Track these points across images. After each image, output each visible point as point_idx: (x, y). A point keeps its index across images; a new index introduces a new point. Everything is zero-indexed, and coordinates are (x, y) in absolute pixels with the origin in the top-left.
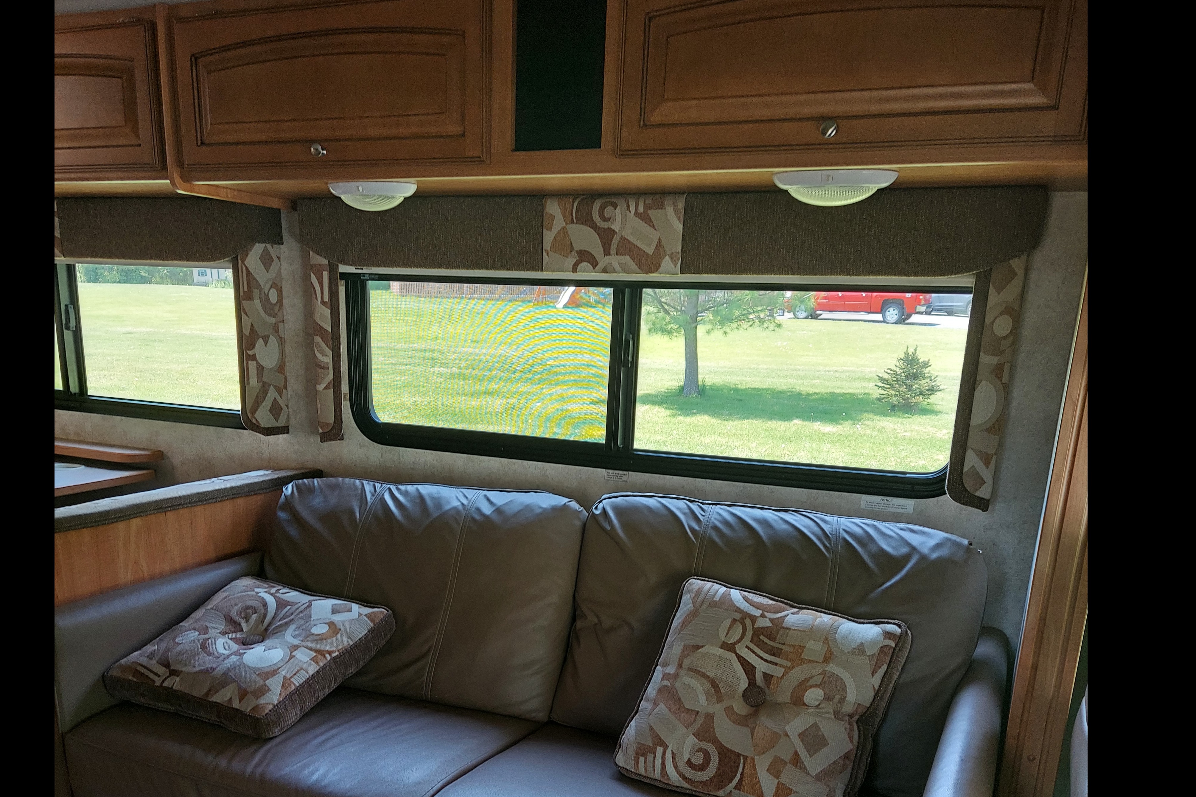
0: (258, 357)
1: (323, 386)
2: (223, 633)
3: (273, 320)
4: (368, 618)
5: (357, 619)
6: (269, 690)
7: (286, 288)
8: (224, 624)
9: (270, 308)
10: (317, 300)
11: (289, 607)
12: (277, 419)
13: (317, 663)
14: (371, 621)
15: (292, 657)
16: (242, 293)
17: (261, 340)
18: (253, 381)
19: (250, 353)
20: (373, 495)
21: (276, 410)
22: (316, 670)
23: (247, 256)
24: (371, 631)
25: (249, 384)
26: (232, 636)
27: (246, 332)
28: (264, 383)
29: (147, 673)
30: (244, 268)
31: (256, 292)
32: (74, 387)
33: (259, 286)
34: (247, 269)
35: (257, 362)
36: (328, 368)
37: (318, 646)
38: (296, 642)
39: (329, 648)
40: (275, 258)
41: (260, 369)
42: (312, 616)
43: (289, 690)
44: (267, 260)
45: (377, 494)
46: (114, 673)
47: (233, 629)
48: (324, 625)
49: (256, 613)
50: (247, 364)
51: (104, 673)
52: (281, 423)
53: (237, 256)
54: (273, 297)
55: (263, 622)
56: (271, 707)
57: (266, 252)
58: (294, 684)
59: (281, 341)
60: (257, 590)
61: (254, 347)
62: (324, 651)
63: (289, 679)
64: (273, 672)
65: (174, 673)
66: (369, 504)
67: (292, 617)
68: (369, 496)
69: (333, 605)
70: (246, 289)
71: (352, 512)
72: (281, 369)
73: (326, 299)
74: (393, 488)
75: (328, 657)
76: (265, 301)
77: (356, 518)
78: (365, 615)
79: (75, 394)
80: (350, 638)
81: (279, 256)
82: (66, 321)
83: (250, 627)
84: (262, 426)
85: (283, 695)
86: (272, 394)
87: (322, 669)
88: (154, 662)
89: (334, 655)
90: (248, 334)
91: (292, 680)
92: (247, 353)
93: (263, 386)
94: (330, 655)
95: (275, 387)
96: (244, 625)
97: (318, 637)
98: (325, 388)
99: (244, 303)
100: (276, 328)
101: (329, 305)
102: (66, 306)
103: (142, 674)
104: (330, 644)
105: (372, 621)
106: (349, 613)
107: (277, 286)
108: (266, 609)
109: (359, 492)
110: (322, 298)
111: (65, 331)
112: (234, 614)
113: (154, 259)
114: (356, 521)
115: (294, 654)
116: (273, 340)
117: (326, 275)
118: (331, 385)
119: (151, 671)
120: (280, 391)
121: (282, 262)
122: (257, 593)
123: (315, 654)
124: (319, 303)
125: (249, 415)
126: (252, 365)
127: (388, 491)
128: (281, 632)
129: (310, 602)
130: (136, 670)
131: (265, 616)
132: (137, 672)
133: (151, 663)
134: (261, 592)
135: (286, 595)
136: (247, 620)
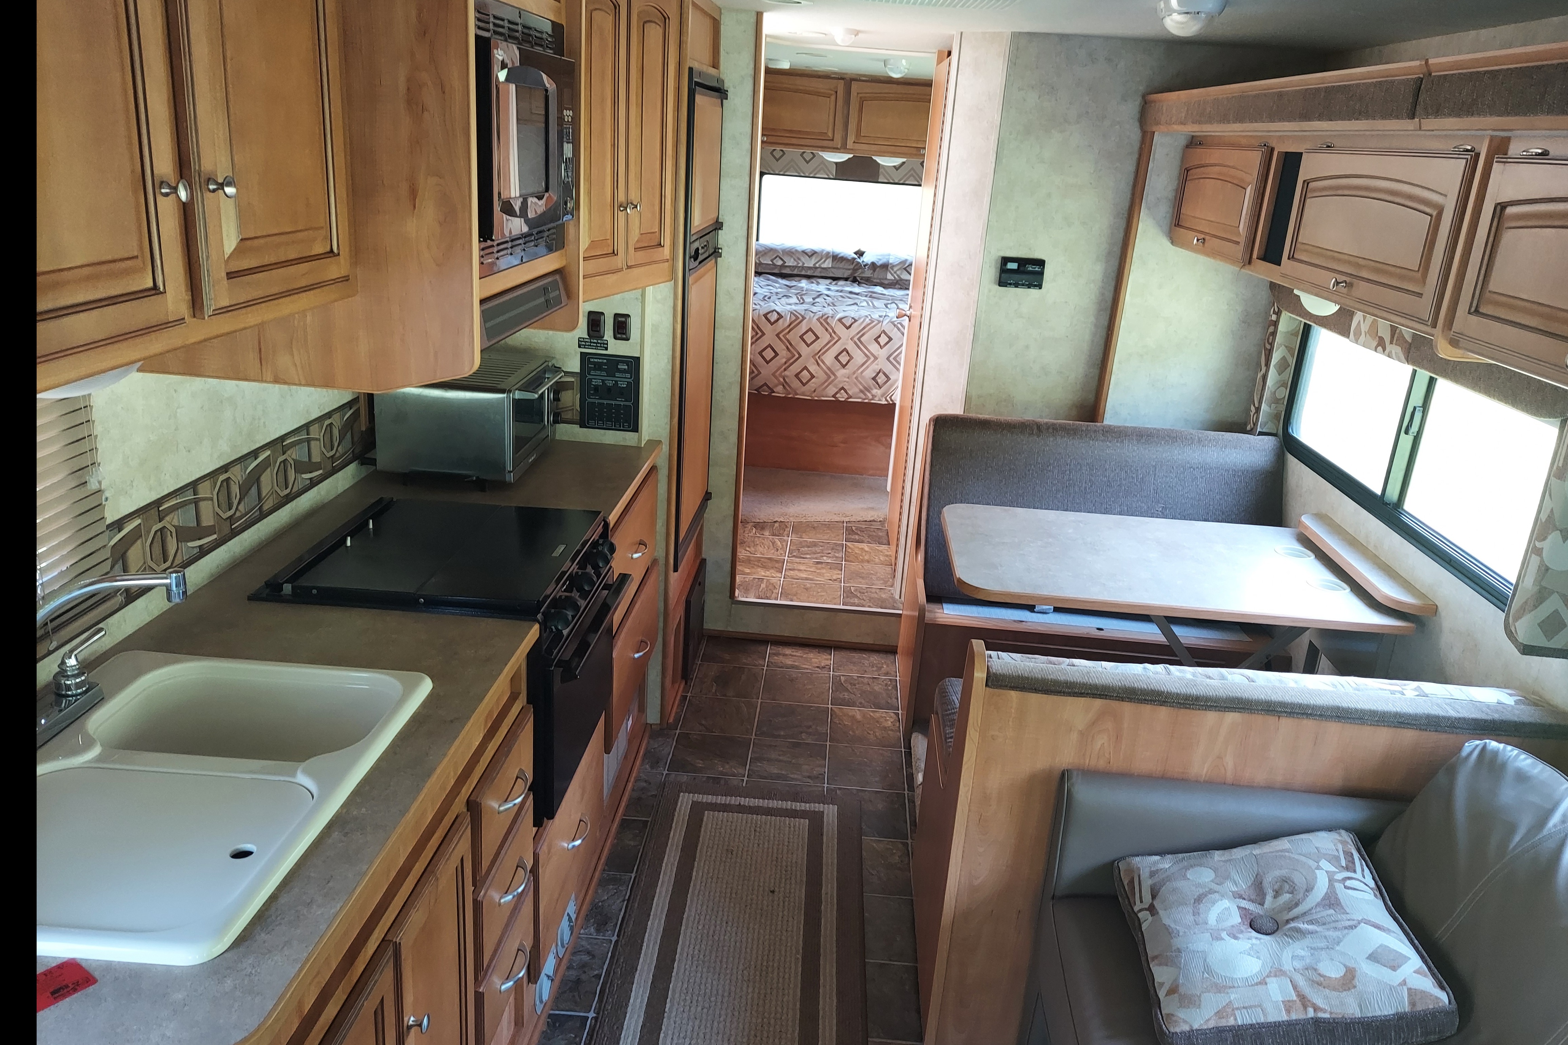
0: (1544, 556)
2: (1237, 896)
4: (1411, 996)
5: (1391, 988)
6: (1199, 1007)
8: (1249, 884)
11: (1331, 913)
13: (1288, 1011)
14: (1410, 1003)
15: (1263, 982)
17: (1557, 533)
18: (1529, 581)
19: (1539, 545)
22: (1280, 1019)
24: (1400, 1017)
25: (1523, 582)
26: (1244, 904)
27: (1543, 517)
28: (1543, 588)
29: (1137, 891)
35: (1542, 560)
37: (1308, 991)
38: (1287, 966)
39: (1320, 1003)
41: (1544, 569)
42: (1341, 944)
43: (1223, 1023)
46: (1122, 865)
47: (1252, 899)
48: (1342, 966)
49: (1292, 893)
50: (1530, 556)
55: (1290, 909)
56: (1186, 1028)
58: (1236, 1019)
60: (1326, 864)
61: (1544, 539)
62: (1309, 1001)
63: (1233, 1010)
64: (1220, 988)
65: (1152, 909)
66: (1545, 832)
67: (1321, 929)
69: (1381, 945)
70: (1560, 465)
71: (1512, 829)
75: (1311, 1013)
77: (1510, 844)
78: (1409, 990)
80: (1360, 1006)
82: (1408, 424)
83: (1275, 906)
84: (1521, 640)
85: (1212, 1024)
86: (1552, 604)
87: (1290, 1024)
88: (1150, 882)
89: (1321, 1015)
90: (1544, 520)
91: (1237, 1013)
92: (1537, 543)
93: (1540, 591)
94: (1315, 1010)
95: (1562, 595)
96: (1269, 899)
97: (1318, 979)
99: (1553, 480)
102: (1415, 408)
103: (1133, 890)
104: (1326, 998)
105: (1413, 1004)
106: (1390, 971)
108: (1305, 896)
111: (1402, 434)
112: (1269, 880)
114: (1507, 849)
115: (1268, 980)
119: (1140, 891)
120: (1566, 602)
122: (1319, 869)
123: (1295, 998)
126: (1535, 560)
128: (1292, 939)
129: (1362, 921)
130: (1133, 878)
131: (1297, 905)
132: (1132, 881)
133: (1147, 884)
134: (1322, 869)
135: (1350, 892)
136: (1275, 897)
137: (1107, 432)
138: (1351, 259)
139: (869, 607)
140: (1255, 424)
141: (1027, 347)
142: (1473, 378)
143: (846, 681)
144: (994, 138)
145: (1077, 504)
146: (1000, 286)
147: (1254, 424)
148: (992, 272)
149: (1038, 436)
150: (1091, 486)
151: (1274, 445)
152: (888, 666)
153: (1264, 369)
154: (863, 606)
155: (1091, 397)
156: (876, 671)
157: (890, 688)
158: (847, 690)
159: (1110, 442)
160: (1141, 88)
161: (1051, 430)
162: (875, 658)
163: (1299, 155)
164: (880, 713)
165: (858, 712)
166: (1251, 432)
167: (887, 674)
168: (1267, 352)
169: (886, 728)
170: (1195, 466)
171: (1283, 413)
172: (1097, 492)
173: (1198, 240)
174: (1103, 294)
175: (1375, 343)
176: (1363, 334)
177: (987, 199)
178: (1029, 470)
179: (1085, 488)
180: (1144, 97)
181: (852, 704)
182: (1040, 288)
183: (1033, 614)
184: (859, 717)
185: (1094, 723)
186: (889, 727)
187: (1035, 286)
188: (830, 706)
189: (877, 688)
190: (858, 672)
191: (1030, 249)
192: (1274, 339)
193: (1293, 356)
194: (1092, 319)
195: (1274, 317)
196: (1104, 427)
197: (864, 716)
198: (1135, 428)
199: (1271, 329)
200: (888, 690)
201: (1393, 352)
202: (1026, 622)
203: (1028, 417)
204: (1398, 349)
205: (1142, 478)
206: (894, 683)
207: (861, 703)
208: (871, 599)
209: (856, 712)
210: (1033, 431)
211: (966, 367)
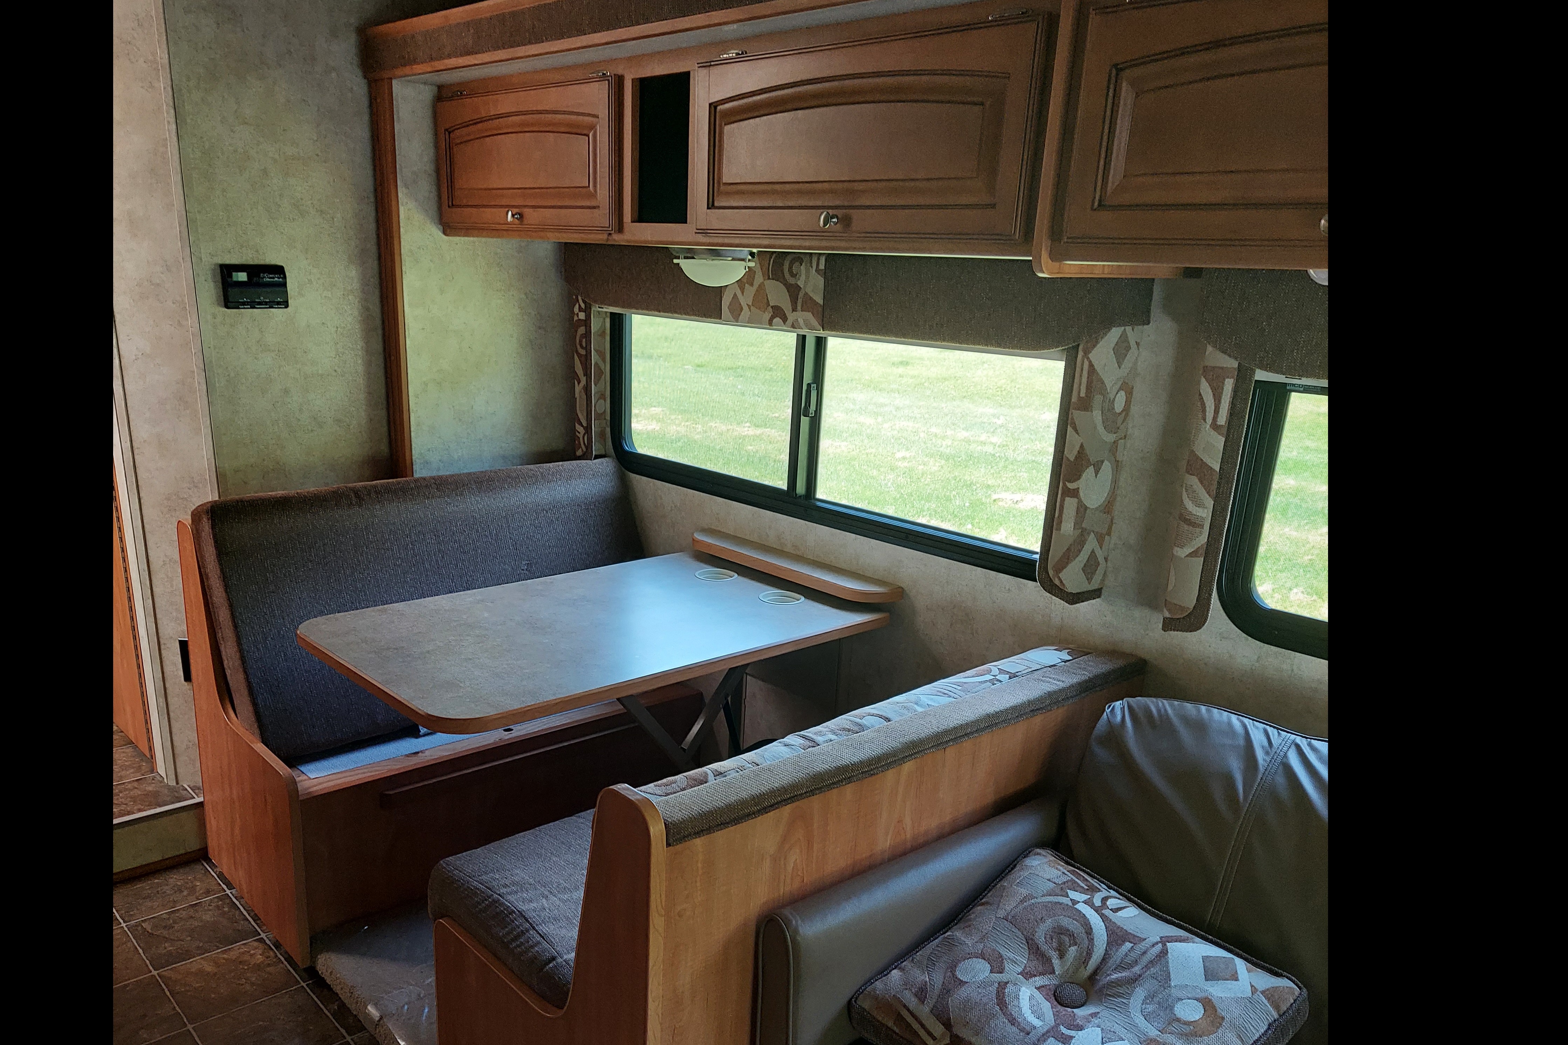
0: (1081, 494)
1: (1188, 550)
2: (1027, 975)
3: (1110, 438)
4: (1268, 999)
5: (1250, 1000)
7: (1141, 390)
8: (1027, 956)
9: (1113, 422)
10: (1205, 420)
11: (1128, 945)
12: (1089, 580)
14: (1272, 1007)
16: (1074, 399)
17: (1091, 468)
18: (1068, 526)
19: (1071, 486)
20: (1267, 753)
21: (1090, 568)
23: (1094, 346)
24: (1274, 1027)
25: (1059, 529)
26: (1039, 981)
27: (1070, 454)
28: (1083, 530)
29: (916, 1026)
30: (1086, 363)
31: (1098, 399)
32: (801, 488)
33: (1103, 391)
34: (1091, 365)
35: (1080, 501)
36: (1202, 526)
38: (1150, 1029)
40: (1132, 343)
41: (1082, 509)
42: (1172, 979)
44: (1121, 351)
45: (1274, 750)
46: (865, 1004)
47: (1041, 969)
48: (1195, 1003)
49: (1074, 944)
50: (1063, 501)
51: (851, 999)
52: (1095, 585)
53: (1078, 345)
54: (1119, 404)
55: (1085, 962)
57: (1124, 338)
59: (1117, 466)
60: (1073, 895)
61: (1077, 478)
65: (956, 1039)
66: (1261, 769)
67: (1137, 969)
68: (1260, 754)
69: (1205, 959)
70: (1083, 394)
71: (1228, 780)
72: (1108, 507)
73: (1222, 420)
74: (1302, 742)
76: (1108, 411)
77: (1237, 795)
78: (1263, 992)
79: (800, 496)
80: (1240, 1038)
81: (1138, 341)
82: (806, 404)
83: (1066, 968)
84: (1069, 590)
86: (1091, 543)
88: (927, 1008)
90: (1072, 459)
92: (1064, 484)
93: (1082, 535)
95: (1096, 534)
96: (1056, 962)
97: (1186, 1028)
98: (1191, 555)
99: (1077, 415)
100: (1113, 448)
101: (1225, 431)
102: (809, 385)
103: (909, 1025)
105: (1275, 1007)
106: (1235, 982)
107: (1127, 388)
108: (1091, 940)
109: (1242, 742)
110: (1215, 419)
111: (802, 417)
112: (1040, 935)
113: (948, 341)
114: (1238, 800)
116: (1107, 467)
117: (1229, 385)
118: (1202, 552)
119: (923, 1026)
120: (1100, 539)
121: (1141, 350)
122: (1074, 902)
124: (1208, 426)
125: (1051, 573)
126: (1070, 504)
127: (1293, 747)
128: (1119, 995)
129: (1165, 940)
130: (899, 1014)
131: (1089, 954)
132: (900, 1018)
133: (924, 1011)
134: (1079, 902)
135: (1120, 913)
136: (1062, 956)
137: (440, 485)
138: (835, 186)
139: (140, 810)
140: (589, 446)
141: (286, 391)
142: (931, 327)
143: (155, 927)
144: (162, 84)
145: (433, 584)
146: (227, 307)
147: (587, 448)
148: (209, 290)
149: (360, 506)
150: (443, 557)
151: (615, 467)
152: (201, 881)
153: (583, 380)
154: (129, 813)
155: (384, 448)
156: (189, 895)
157: (226, 909)
158: (166, 939)
159: (448, 497)
160: (352, 20)
161: (373, 496)
162: (175, 879)
163: (687, 75)
164: (237, 949)
165: (203, 962)
166: (586, 456)
167: (208, 892)
168: (583, 359)
169: (259, 965)
170: (547, 508)
171: (608, 430)
172: (451, 563)
173: (513, 215)
174: (368, 309)
175: (767, 316)
176: (745, 308)
177: (175, 178)
178: (362, 555)
179: (437, 561)
180: (361, 31)
181: (186, 955)
182: (287, 307)
183: (420, 740)
184: (209, 968)
185: (785, 839)
186: (262, 962)
187: (279, 303)
188: (155, 973)
189: (207, 917)
190: (164, 906)
191: (257, 251)
192: (589, 342)
193: (604, 361)
194: (360, 344)
195: (582, 316)
196: (417, 480)
197: (217, 964)
198: (470, 474)
199: (582, 330)
200: (224, 913)
201: (801, 321)
202: (421, 752)
203: (311, 488)
204: (809, 315)
205: (497, 535)
206: (228, 901)
207: (198, 948)
208: (134, 799)
209: (198, 963)
210: (351, 499)
211: (205, 431)
